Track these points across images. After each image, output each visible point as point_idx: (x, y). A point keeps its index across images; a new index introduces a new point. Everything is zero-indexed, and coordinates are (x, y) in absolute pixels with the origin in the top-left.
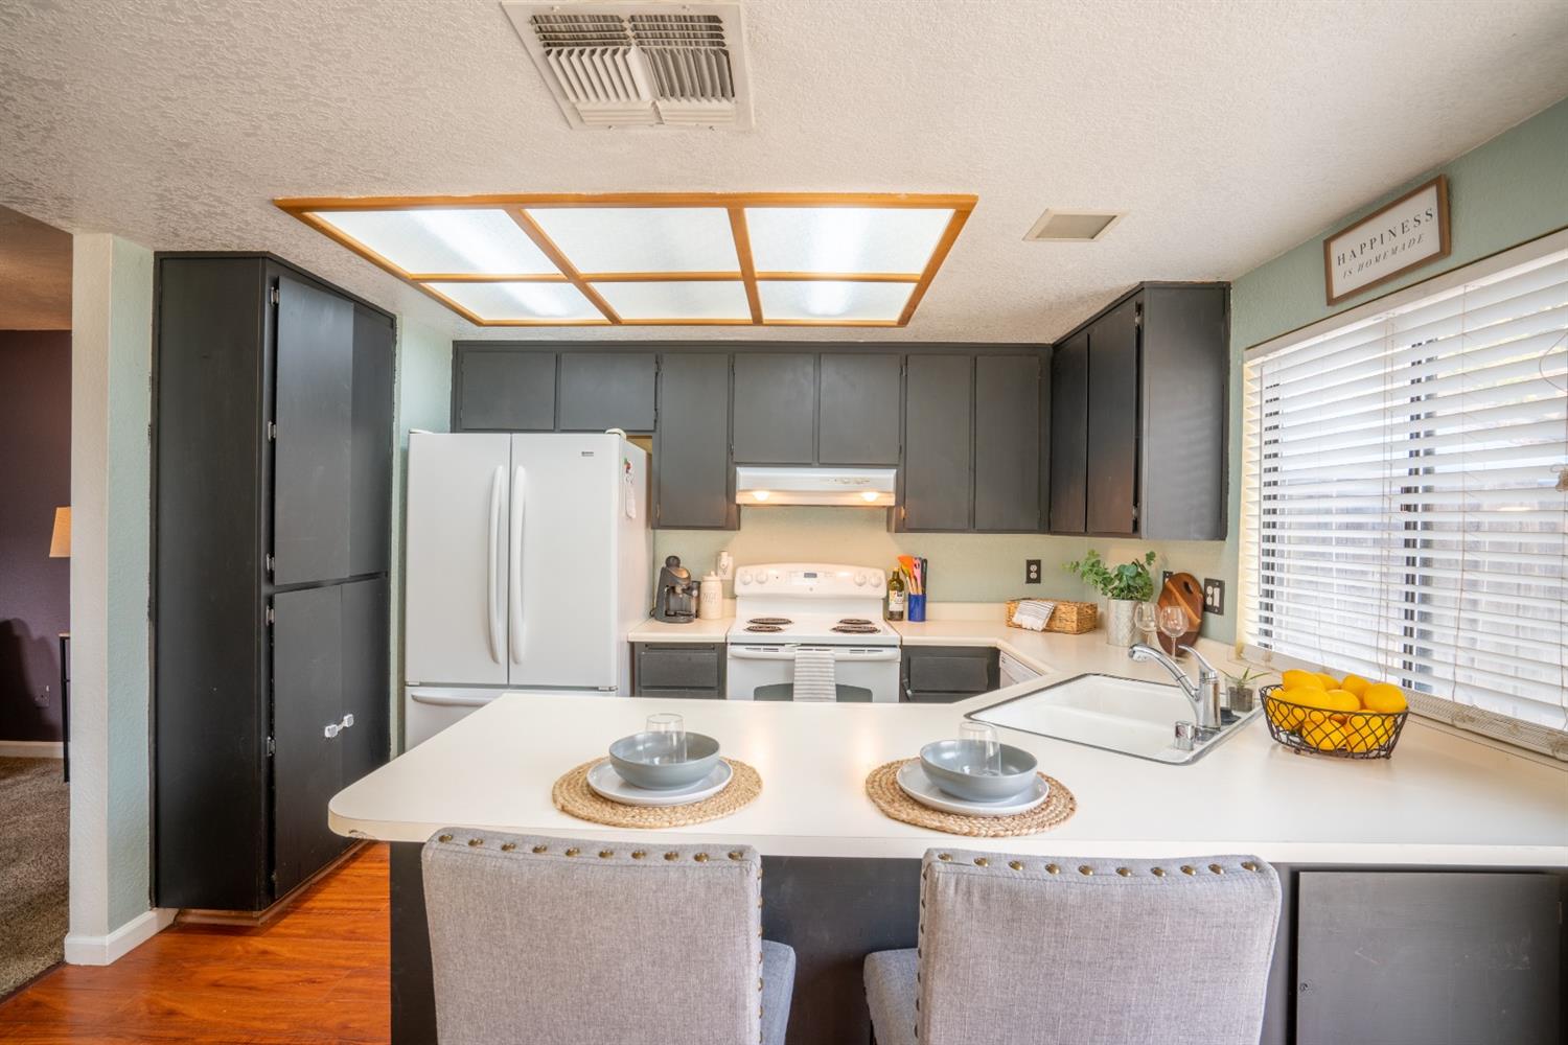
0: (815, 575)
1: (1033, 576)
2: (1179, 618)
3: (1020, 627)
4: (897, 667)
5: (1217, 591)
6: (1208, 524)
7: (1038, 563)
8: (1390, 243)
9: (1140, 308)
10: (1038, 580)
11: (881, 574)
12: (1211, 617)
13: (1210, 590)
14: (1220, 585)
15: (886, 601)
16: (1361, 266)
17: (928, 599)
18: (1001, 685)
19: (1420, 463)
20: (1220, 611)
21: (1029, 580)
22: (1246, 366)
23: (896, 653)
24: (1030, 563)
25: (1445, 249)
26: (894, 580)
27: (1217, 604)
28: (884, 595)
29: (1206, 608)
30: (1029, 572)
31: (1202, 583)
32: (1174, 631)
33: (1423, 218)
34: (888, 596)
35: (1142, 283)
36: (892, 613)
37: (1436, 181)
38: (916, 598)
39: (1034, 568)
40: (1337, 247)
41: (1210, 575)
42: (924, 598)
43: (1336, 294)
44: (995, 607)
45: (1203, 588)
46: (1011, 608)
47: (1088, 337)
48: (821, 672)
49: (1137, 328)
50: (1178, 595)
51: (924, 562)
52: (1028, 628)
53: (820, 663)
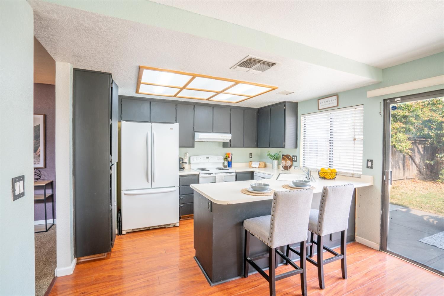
0: (208, 158)
1: (251, 157)
2: (289, 163)
3: (253, 167)
4: (235, 176)
5: (295, 158)
6: (294, 146)
7: (252, 154)
8: (329, 102)
9: (285, 106)
10: (252, 158)
11: (222, 157)
12: (294, 162)
13: (294, 157)
14: (296, 156)
15: (224, 163)
16: (324, 105)
17: (232, 162)
18: (255, 179)
19: (332, 136)
20: (296, 161)
21: (250, 158)
22: (301, 118)
23: (234, 174)
24: (250, 154)
25: (338, 106)
26: (225, 158)
27: (295, 160)
28: (223, 162)
29: (293, 161)
30: (250, 156)
31: (292, 157)
32: (289, 165)
33: (334, 100)
34: (224, 162)
35: (286, 101)
36: (225, 166)
37: (337, 95)
38: (230, 162)
39: (251, 155)
40: (320, 101)
41: (293, 155)
42: (231, 162)
43: (320, 109)
44: (244, 164)
46: (250, 164)
47: (270, 109)
48: (221, 179)
49: (284, 109)
51: (232, 154)
52: (255, 167)
53: (221, 177)
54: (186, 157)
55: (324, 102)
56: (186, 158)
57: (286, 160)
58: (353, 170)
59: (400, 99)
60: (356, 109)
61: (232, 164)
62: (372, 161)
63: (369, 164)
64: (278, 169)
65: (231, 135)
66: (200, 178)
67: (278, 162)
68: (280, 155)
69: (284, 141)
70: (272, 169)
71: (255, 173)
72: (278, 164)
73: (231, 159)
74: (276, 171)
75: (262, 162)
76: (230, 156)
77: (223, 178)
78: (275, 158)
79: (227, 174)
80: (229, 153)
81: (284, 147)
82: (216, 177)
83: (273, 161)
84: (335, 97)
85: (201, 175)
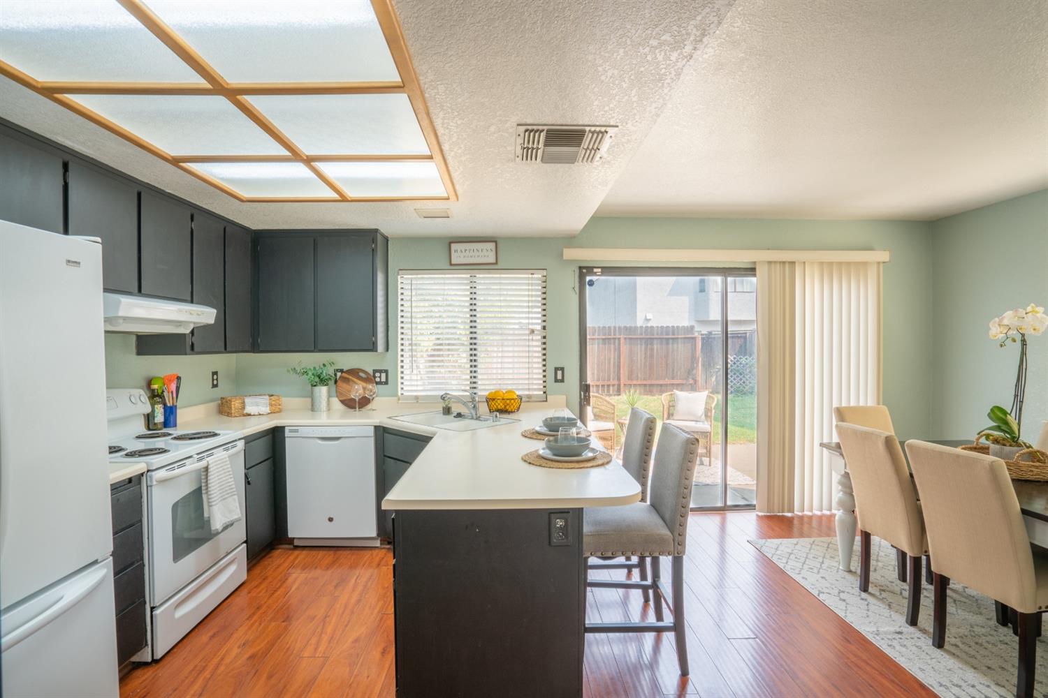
1: (215, 383)
3: (249, 415)
4: (244, 453)
5: (383, 375)
6: (385, 345)
7: (217, 374)
8: (476, 253)
9: (374, 241)
10: (217, 385)
12: (380, 386)
13: (377, 375)
14: (386, 372)
15: (151, 415)
21: (214, 386)
23: (242, 444)
24: (213, 374)
25: (496, 263)
26: (155, 396)
27: (383, 379)
33: (489, 251)
34: (153, 411)
35: (376, 229)
36: (155, 424)
37: (494, 241)
38: (171, 408)
39: (215, 377)
40: (454, 246)
41: (375, 368)
42: (176, 406)
43: (453, 262)
44: (201, 408)
45: (372, 374)
46: (235, 405)
47: (314, 241)
48: (224, 469)
49: (373, 250)
50: (355, 380)
51: (179, 378)
52: (257, 414)
53: (223, 462)
55: (466, 250)
57: (353, 381)
58: (529, 389)
59: (600, 270)
60: (533, 276)
61: (179, 411)
62: (562, 369)
63: (559, 375)
64: (329, 410)
65: (215, 311)
66: (153, 487)
67: (329, 392)
68: (331, 372)
69: (374, 333)
70: (312, 411)
71: (291, 431)
72: (329, 396)
73: (175, 396)
74: (324, 415)
75: (272, 395)
76: (173, 387)
77: (229, 466)
78: (323, 381)
79: (227, 450)
80: (171, 376)
81: (373, 348)
82: (206, 469)
83: (317, 389)
84: (492, 246)
85: (153, 473)
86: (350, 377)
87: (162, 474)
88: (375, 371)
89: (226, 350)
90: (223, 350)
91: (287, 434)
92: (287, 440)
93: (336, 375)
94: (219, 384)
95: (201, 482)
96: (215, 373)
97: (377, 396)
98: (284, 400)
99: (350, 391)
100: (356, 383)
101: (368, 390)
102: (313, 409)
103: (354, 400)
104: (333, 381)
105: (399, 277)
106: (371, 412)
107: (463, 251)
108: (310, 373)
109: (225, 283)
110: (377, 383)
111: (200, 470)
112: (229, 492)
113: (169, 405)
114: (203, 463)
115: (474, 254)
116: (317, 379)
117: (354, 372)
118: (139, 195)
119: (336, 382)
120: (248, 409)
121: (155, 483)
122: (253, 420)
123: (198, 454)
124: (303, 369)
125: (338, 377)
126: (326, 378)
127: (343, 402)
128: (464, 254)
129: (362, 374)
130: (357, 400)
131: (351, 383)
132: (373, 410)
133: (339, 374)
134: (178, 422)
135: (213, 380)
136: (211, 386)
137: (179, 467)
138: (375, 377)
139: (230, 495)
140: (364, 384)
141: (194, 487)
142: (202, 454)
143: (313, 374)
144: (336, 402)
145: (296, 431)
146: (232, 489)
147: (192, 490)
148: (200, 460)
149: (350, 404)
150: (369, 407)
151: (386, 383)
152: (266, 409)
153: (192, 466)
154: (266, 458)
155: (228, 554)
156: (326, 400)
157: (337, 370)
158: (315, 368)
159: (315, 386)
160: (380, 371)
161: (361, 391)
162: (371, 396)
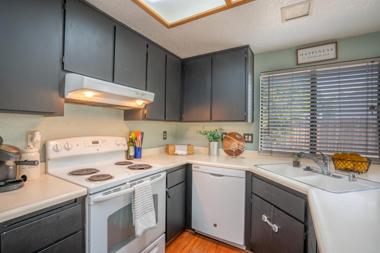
1: (165, 137)
3: (177, 155)
4: (165, 180)
5: (250, 137)
8: (319, 54)
9: (246, 53)
12: (248, 144)
14: (252, 135)
15: (127, 152)
16: (309, 58)
23: (165, 174)
25: (336, 58)
26: (130, 142)
27: (250, 140)
31: (243, 135)
33: (330, 50)
34: (128, 149)
35: (248, 45)
36: (130, 156)
37: (335, 42)
38: (139, 148)
39: (165, 134)
40: (300, 52)
41: (245, 133)
42: (141, 148)
43: (299, 63)
44: (157, 149)
45: (243, 136)
46: (171, 149)
47: (212, 59)
48: (147, 193)
49: (246, 58)
50: (233, 139)
51: (142, 133)
52: (181, 154)
53: (146, 188)
54: (30, 144)
56: (32, 147)
61: (142, 150)
64: (218, 155)
65: (154, 94)
66: (91, 206)
67: (218, 145)
68: (220, 134)
69: (246, 111)
70: (209, 155)
71: (195, 167)
72: (218, 148)
73: (140, 142)
74: (215, 158)
75: (190, 145)
76: (140, 137)
77: (151, 191)
78: (215, 139)
79: (152, 179)
80: (139, 132)
81: (245, 120)
82: (134, 193)
83: (212, 143)
84: (333, 46)
85: (91, 196)
86: (230, 137)
87: (100, 196)
88: (245, 135)
89: (165, 120)
90: (164, 119)
91: (193, 169)
92: (193, 171)
93: (222, 136)
94: (167, 138)
95: (131, 201)
96: (165, 132)
97: (246, 150)
98: (196, 148)
99: (230, 146)
100: (234, 141)
101: (241, 146)
102: (209, 154)
103: (233, 151)
104: (221, 139)
105: (261, 77)
106: (242, 159)
107: (308, 54)
108: (208, 134)
109: (166, 84)
110: (246, 142)
111: (131, 193)
112: (149, 208)
113: (137, 147)
114: (131, 189)
115: (316, 55)
116: (212, 138)
117: (233, 135)
118: (115, 28)
119: (222, 140)
120: (177, 152)
121: (92, 203)
122: (179, 158)
123: (130, 182)
124: (205, 132)
125: (224, 137)
126: (217, 137)
127: (226, 151)
128: (308, 56)
129: (237, 136)
130: (234, 151)
131: (230, 141)
132: (243, 158)
133: (224, 135)
134: (142, 156)
135: (164, 136)
136: (163, 139)
137: (115, 191)
138: (245, 138)
139: (150, 210)
140: (239, 142)
141: (127, 204)
142: (133, 182)
143: (210, 135)
144: (222, 151)
145: (198, 168)
146: (151, 206)
147: (127, 205)
148: (131, 186)
149: (230, 153)
150: (241, 155)
151: (252, 142)
152: (185, 153)
153: (125, 190)
154: (182, 181)
155: (152, 242)
156: (217, 150)
157: (223, 133)
158: (211, 131)
159: (211, 141)
160: (248, 135)
161: (236, 146)
162: (242, 149)
